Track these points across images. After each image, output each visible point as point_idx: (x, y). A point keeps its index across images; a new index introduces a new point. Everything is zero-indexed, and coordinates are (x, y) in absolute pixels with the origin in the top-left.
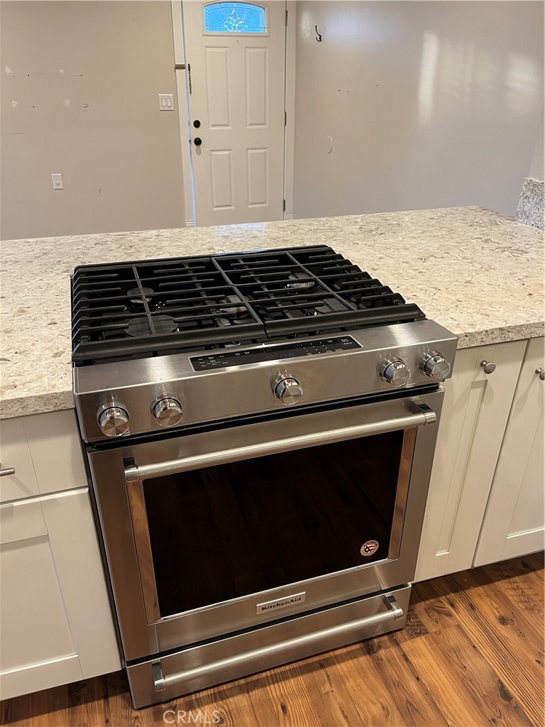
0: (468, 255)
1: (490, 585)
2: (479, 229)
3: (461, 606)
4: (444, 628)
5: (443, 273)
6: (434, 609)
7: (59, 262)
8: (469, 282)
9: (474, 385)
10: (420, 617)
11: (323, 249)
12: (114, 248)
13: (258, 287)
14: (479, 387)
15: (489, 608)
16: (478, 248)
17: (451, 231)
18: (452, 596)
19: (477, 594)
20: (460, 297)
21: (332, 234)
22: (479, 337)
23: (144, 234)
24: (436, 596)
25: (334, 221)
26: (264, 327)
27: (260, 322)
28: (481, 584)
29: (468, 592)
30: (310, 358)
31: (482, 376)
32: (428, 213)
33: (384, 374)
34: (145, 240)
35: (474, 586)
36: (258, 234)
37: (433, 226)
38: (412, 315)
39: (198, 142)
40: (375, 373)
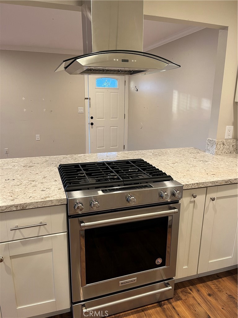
0: (189, 162)
1: (205, 283)
2: (193, 154)
3: (194, 290)
4: (188, 298)
5: (180, 168)
6: (184, 292)
7: (53, 163)
8: (188, 170)
9: (191, 202)
10: (179, 294)
11: (140, 160)
12: (70, 159)
13: (120, 170)
14: (192, 203)
15: (204, 291)
16: (192, 160)
17: (183, 155)
18: (191, 287)
19: (200, 286)
20: (185, 174)
21: (143, 156)
22: (190, 186)
23: (79, 155)
24: (185, 287)
25: (144, 152)
26: (123, 181)
27: (122, 180)
28: (201, 283)
29: (196, 285)
30: (138, 190)
31: (193, 199)
32: (176, 149)
33: (161, 196)
34: (80, 157)
35: (199, 284)
36: (118, 155)
37: (178, 153)
38: (169, 178)
39: (92, 124)
40: (158, 196)
